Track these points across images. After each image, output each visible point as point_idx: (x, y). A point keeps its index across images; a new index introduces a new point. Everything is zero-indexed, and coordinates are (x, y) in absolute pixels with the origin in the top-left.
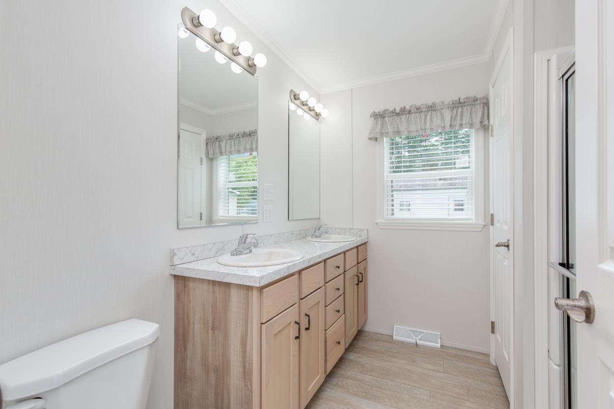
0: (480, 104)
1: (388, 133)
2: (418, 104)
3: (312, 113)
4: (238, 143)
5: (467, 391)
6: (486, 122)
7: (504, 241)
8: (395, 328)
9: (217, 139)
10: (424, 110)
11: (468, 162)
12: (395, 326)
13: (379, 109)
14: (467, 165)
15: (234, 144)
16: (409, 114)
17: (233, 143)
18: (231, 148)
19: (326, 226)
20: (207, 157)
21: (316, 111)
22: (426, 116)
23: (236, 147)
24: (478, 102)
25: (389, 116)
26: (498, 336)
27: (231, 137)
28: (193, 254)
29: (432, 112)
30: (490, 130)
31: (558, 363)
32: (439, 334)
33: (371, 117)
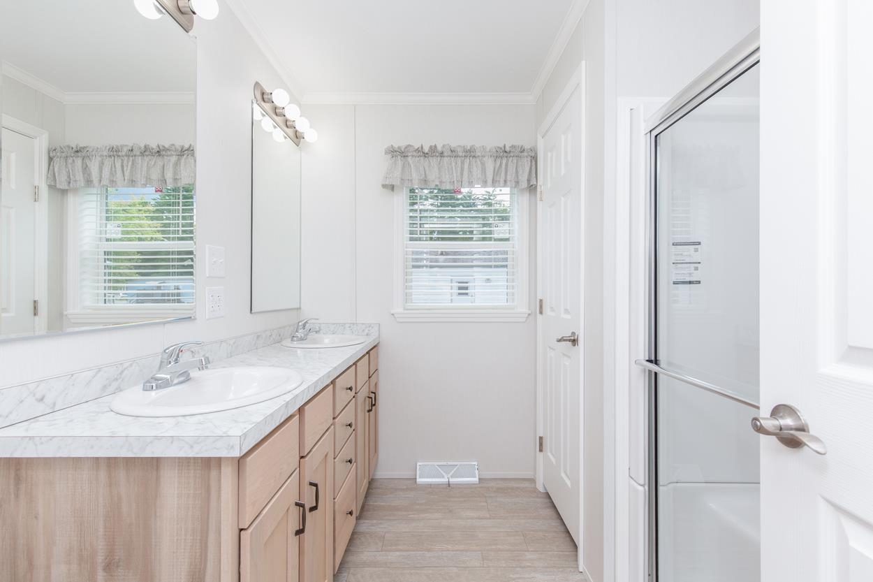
0: (527, 157)
1: (411, 180)
2: (453, 145)
3: (290, 131)
4: (132, 167)
5: (522, 537)
6: (533, 182)
7: (568, 334)
8: (418, 467)
9: (77, 151)
10: (460, 154)
11: (507, 231)
12: (418, 464)
13: (400, 143)
14: (507, 236)
15: (122, 166)
16: (441, 157)
17: (118, 165)
18: (113, 173)
19: (317, 321)
20: (50, 187)
21: (297, 128)
22: (463, 163)
23: (127, 174)
24: (525, 154)
25: (413, 156)
26: (549, 454)
27: (114, 152)
28: (42, 400)
29: (471, 159)
30: (538, 193)
31: (642, 482)
32: (476, 463)
33: (386, 153)
